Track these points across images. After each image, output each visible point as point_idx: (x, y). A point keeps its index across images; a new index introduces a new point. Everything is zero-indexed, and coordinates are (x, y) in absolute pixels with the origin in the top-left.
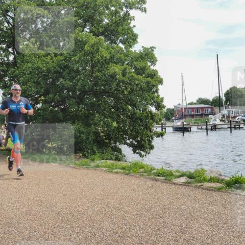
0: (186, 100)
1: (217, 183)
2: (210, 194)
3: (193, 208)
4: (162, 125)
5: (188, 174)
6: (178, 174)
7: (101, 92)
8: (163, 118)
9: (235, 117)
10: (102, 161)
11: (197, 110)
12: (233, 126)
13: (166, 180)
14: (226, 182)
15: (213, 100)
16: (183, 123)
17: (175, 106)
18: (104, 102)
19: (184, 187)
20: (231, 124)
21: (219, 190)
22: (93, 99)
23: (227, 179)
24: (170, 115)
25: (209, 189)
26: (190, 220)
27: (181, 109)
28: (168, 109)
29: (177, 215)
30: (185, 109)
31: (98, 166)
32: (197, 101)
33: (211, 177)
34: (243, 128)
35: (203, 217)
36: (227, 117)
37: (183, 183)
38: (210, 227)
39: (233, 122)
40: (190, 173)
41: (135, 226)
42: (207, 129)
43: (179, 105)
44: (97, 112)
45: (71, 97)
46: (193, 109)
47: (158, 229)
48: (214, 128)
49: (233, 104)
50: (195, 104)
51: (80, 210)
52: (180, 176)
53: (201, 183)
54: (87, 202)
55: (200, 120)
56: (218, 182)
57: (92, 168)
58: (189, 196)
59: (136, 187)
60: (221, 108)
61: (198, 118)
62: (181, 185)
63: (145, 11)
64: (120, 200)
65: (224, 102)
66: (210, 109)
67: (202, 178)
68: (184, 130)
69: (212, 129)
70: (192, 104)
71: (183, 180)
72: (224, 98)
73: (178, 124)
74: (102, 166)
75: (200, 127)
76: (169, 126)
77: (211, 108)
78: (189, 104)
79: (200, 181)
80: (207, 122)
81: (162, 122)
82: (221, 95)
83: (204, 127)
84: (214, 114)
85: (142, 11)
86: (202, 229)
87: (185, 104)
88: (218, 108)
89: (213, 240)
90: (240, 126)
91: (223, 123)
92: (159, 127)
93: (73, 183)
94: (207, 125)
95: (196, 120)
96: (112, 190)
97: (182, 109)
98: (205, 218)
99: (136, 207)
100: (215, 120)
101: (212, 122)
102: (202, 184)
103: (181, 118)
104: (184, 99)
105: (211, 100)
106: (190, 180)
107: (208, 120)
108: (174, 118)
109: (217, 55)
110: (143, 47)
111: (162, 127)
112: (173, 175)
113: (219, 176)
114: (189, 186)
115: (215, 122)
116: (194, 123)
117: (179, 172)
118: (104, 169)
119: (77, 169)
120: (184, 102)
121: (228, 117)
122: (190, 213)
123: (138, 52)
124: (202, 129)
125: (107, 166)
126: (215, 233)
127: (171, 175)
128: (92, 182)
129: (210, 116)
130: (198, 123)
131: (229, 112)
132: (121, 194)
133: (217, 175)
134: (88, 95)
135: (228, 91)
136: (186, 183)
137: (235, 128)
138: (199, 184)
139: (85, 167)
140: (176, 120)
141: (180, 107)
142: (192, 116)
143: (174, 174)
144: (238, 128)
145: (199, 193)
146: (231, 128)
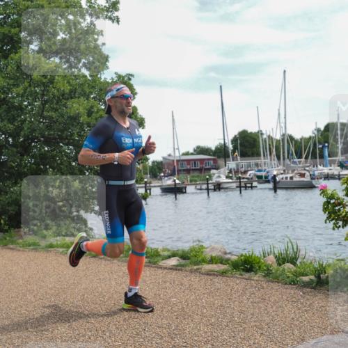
0: (178, 149)
1: (220, 265)
2: (211, 280)
3: (186, 301)
4: (146, 185)
5: (180, 252)
6: (166, 253)
7: (55, 139)
8: (147, 174)
9: (245, 172)
10: (58, 238)
11: (195, 163)
12: (243, 184)
13: (150, 262)
14: (232, 262)
15: (217, 148)
16: (175, 181)
17: (164, 158)
18: (61, 152)
19: (175, 272)
20: (240, 182)
21: (223, 273)
22: (44, 148)
23: (234, 258)
24: (157, 170)
25: (209, 273)
26: (182, 318)
27: (171, 162)
28: (153, 162)
29: (164, 312)
30: (178, 161)
31: (51, 246)
32: (195, 150)
33: (212, 257)
34: (256, 187)
35: (200, 313)
36: (235, 172)
37: (174, 266)
38: (210, 327)
39: (244, 178)
40: (183, 251)
41: (104, 331)
42: (208, 189)
43: (170, 155)
44: (50, 167)
45: (10, 145)
46: (188, 161)
47: (137, 334)
48: (218, 187)
49: (243, 155)
50: (192, 154)
51: (22, 312)
52: (169, 257)
53: (198, 265)
54: (33, 299)
55: (198, 176)
56: (221, 263)
57: (43, 248)
58: (182, 284)
59: (106, 274)
60: (227, 159)
61: (196, 174)
62: (171, 269)
63: (118, 22)
64: (83, 295)
65: (230, 151)
66: (212, 162)
67: (200, 259)
68: (176, 190)
69: (215, 190)
70: (187, 154)
71: (173, 262)
72: (231, 147)
73: (169, 182)
74: (57, 246)
75: (198, 187)
76: (155, 186)
77: (214, 160)
78: (184, 154)
79: (197, 263)
80: (207, 180)
81: (146, 180)
82: (226, 141)
83: (204, 187)
84: (217, 168)
85: (113, 22)
86: (199, 330)
87: (177, 154)
88: (224, 160)
89: (213, 345)
90: (252, 184)
91: (230, 181)
92: (142, 187)
93: (13, 272)
94: (208, 184)
95: (193, 177)
96: (72, 281)
97: (173, 161)
98: (202, 315)
99: (107, 303)
100: (220, 176)
101: (215, 180)
102: (200, 266)
103: (172, 174)
104: (176, 147)
105: (213, 149)
106: (183, 262)
107: (210, 176)
108: (162, 174)
109: (221, 87)
110: (116, 73)
111: (145, 187)
112: (160, 255)
113: (223, 255)
114: (181, 270)
115: (218, 180)
116: (191, 181)
117: (169, 251)
118: (61, 250)
119: (19, 250)
120: (177, 151)
121: (237, 172)
122: (183, 309)
123: (110, 81)
124: (201, 189)
125: (65, 246)
126: (216, 335)
127: (157, 256)
128: (42, 270)
129: (213, 171)
130: (196, 181)
131: (237, 165)
132: (84, 286)
133: (220, 253)
134: (37, 142)
135: (235, 136)
136: (177, 266)
137: (246, 187)
138: (195, 267)
139: (32, 247)
140: (165, 176)
141: (171, 158)
142: (188, 171)
143: (161, 253)
144: (249, 187)
145: (195, 280)
146: (240, 187)
